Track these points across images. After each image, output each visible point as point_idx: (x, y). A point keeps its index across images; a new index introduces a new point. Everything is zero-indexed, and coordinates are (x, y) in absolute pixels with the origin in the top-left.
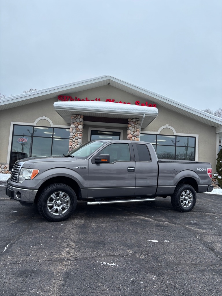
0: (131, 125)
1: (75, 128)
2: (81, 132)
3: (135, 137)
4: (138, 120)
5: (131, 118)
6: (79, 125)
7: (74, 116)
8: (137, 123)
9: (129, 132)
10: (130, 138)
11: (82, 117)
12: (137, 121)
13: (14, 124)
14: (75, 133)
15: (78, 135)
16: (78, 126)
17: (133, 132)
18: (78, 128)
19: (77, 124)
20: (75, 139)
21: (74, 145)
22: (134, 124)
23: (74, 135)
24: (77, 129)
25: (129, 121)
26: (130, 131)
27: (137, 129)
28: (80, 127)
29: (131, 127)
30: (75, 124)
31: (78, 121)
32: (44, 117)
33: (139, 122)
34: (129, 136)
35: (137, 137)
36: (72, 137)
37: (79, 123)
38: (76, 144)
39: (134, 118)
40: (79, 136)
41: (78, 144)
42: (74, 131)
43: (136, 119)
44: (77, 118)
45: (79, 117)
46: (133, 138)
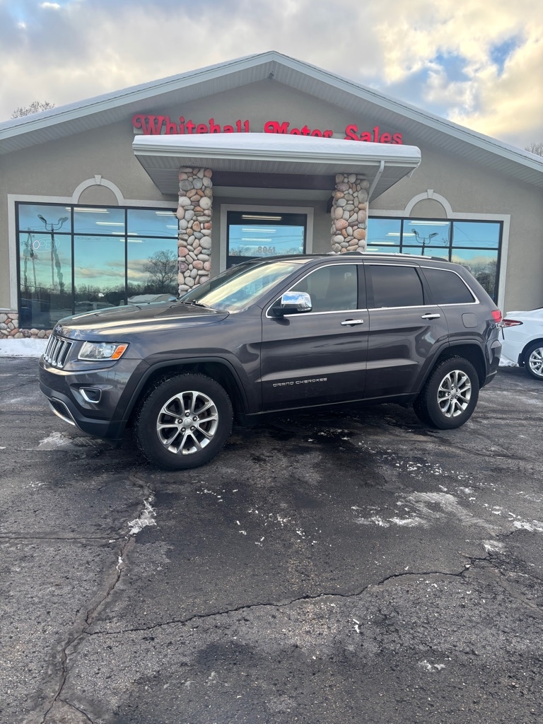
0: (343, 192)
1: (192, 207)
2: (209, 219)
3: (356, 227)
4: (361, 177)
5: (343, 174)
6: (202, 197)
7: (186, 173)
8: (359, 188)
9: (339, 211)
10: (341, 230)
11: (209, 174)
12: (359, 181)
13: (16, 202)
14: (192, 221)
15: (202, 225)
16: (199, 201)
17: (350, 211)
18: (199, 206)
19: (197, 193)
20: (192, 237)
21: (191, 253)
22: (351, 191)
23: (190, 225)
24: (198, 209)
25: (337, 180)
26: (341, 209)
27: (360, 203)
28: (206, 202)
29: (343, 197)
30: (190, 195)
31: (198, 185)
32: (98, 179)
33: (365, 184)
34: (340, 223)
35: (360, 225)
36: (184, 231)
37: (201, 193)
38: (196, 252)
39: (351, 174)
40: (204, 228)
41: (204, 251)
42: (189, 214)
43: (357, 174)
44: (194, 179)
45: (201, 175)
46: (350, 230)
